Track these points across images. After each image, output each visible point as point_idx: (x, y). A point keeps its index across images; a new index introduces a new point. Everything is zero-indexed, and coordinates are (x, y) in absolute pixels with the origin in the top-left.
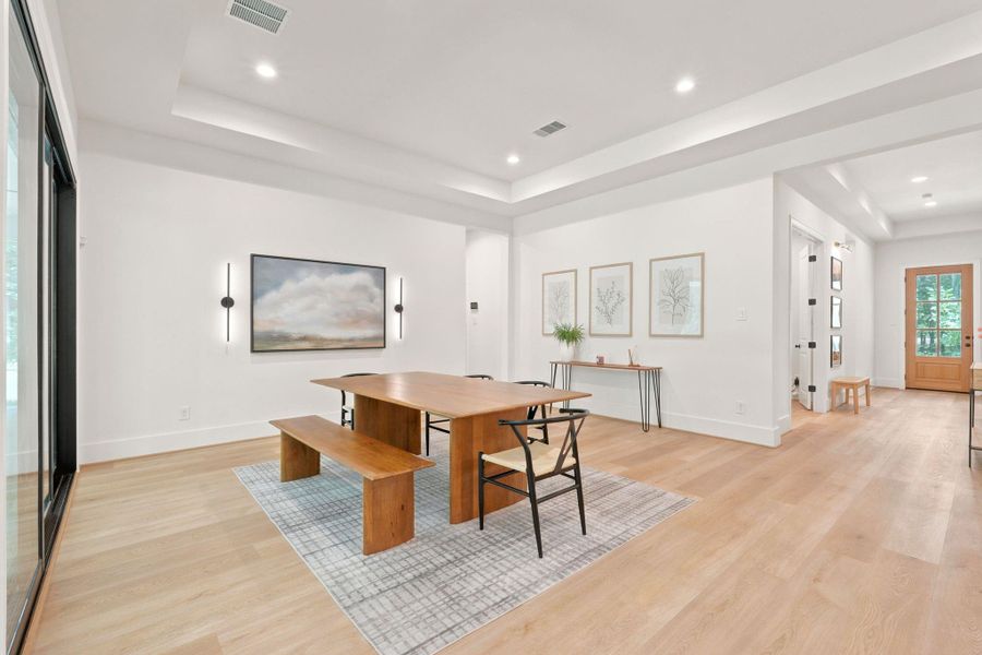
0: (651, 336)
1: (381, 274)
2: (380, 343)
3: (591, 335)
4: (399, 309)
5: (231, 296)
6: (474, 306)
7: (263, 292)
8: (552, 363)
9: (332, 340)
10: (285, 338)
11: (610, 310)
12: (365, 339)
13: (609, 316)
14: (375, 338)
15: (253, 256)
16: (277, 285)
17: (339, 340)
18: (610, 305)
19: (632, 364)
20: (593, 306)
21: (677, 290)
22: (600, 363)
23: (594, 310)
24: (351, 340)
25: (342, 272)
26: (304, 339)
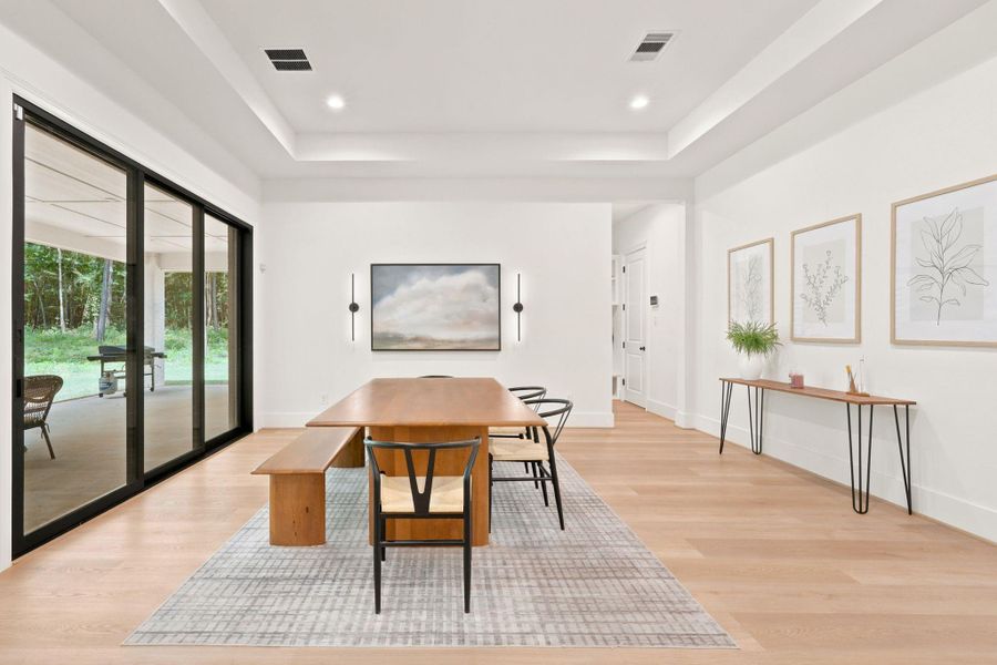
0: (895, 342)
1: (495, 271)
2: (494, 346)
3: (794, 340)
4: (518, 308)
5: (355, 302)
6: (654, 300)
7: (380, 298)
8: (724, 380)
9: (443, 341)
10: (398, 338)
11: (823, 298)
12: (477, 341)
13: (821, 310)
14: (490, 340)
15: (372, 265)
16: (392, 290)
17: (450, 342)
18: (824, 291)
19: (853, 390)
20: (797, 292)
21: (947, 256)
22: (797, 385)
23: (799, 301)
24: (463, 342)
25: (452, 273)
26: (416, 340)
